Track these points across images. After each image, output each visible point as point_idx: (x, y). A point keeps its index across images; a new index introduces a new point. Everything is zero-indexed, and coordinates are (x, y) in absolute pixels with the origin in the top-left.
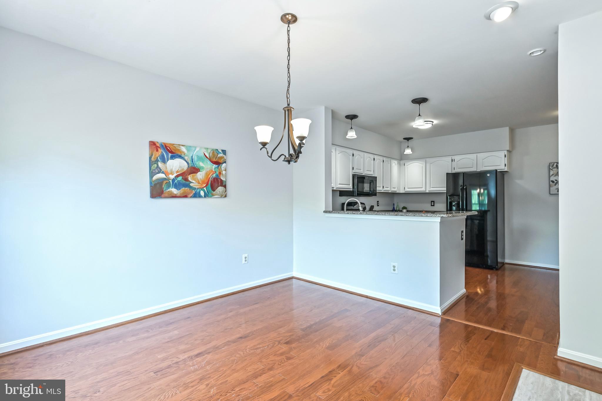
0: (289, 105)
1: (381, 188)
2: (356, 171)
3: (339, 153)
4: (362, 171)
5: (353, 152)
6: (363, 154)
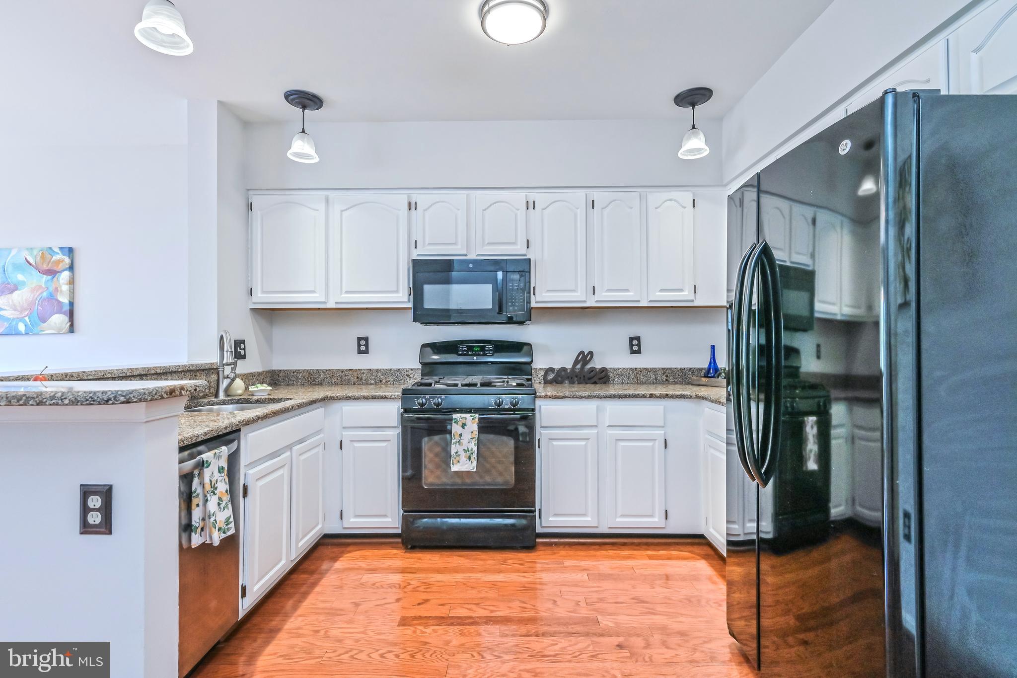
1: (579, 294)
2: (430, 250)
3: (343, 209)
4: (459, 247)
5: (409, 197)
6: (462, 195)
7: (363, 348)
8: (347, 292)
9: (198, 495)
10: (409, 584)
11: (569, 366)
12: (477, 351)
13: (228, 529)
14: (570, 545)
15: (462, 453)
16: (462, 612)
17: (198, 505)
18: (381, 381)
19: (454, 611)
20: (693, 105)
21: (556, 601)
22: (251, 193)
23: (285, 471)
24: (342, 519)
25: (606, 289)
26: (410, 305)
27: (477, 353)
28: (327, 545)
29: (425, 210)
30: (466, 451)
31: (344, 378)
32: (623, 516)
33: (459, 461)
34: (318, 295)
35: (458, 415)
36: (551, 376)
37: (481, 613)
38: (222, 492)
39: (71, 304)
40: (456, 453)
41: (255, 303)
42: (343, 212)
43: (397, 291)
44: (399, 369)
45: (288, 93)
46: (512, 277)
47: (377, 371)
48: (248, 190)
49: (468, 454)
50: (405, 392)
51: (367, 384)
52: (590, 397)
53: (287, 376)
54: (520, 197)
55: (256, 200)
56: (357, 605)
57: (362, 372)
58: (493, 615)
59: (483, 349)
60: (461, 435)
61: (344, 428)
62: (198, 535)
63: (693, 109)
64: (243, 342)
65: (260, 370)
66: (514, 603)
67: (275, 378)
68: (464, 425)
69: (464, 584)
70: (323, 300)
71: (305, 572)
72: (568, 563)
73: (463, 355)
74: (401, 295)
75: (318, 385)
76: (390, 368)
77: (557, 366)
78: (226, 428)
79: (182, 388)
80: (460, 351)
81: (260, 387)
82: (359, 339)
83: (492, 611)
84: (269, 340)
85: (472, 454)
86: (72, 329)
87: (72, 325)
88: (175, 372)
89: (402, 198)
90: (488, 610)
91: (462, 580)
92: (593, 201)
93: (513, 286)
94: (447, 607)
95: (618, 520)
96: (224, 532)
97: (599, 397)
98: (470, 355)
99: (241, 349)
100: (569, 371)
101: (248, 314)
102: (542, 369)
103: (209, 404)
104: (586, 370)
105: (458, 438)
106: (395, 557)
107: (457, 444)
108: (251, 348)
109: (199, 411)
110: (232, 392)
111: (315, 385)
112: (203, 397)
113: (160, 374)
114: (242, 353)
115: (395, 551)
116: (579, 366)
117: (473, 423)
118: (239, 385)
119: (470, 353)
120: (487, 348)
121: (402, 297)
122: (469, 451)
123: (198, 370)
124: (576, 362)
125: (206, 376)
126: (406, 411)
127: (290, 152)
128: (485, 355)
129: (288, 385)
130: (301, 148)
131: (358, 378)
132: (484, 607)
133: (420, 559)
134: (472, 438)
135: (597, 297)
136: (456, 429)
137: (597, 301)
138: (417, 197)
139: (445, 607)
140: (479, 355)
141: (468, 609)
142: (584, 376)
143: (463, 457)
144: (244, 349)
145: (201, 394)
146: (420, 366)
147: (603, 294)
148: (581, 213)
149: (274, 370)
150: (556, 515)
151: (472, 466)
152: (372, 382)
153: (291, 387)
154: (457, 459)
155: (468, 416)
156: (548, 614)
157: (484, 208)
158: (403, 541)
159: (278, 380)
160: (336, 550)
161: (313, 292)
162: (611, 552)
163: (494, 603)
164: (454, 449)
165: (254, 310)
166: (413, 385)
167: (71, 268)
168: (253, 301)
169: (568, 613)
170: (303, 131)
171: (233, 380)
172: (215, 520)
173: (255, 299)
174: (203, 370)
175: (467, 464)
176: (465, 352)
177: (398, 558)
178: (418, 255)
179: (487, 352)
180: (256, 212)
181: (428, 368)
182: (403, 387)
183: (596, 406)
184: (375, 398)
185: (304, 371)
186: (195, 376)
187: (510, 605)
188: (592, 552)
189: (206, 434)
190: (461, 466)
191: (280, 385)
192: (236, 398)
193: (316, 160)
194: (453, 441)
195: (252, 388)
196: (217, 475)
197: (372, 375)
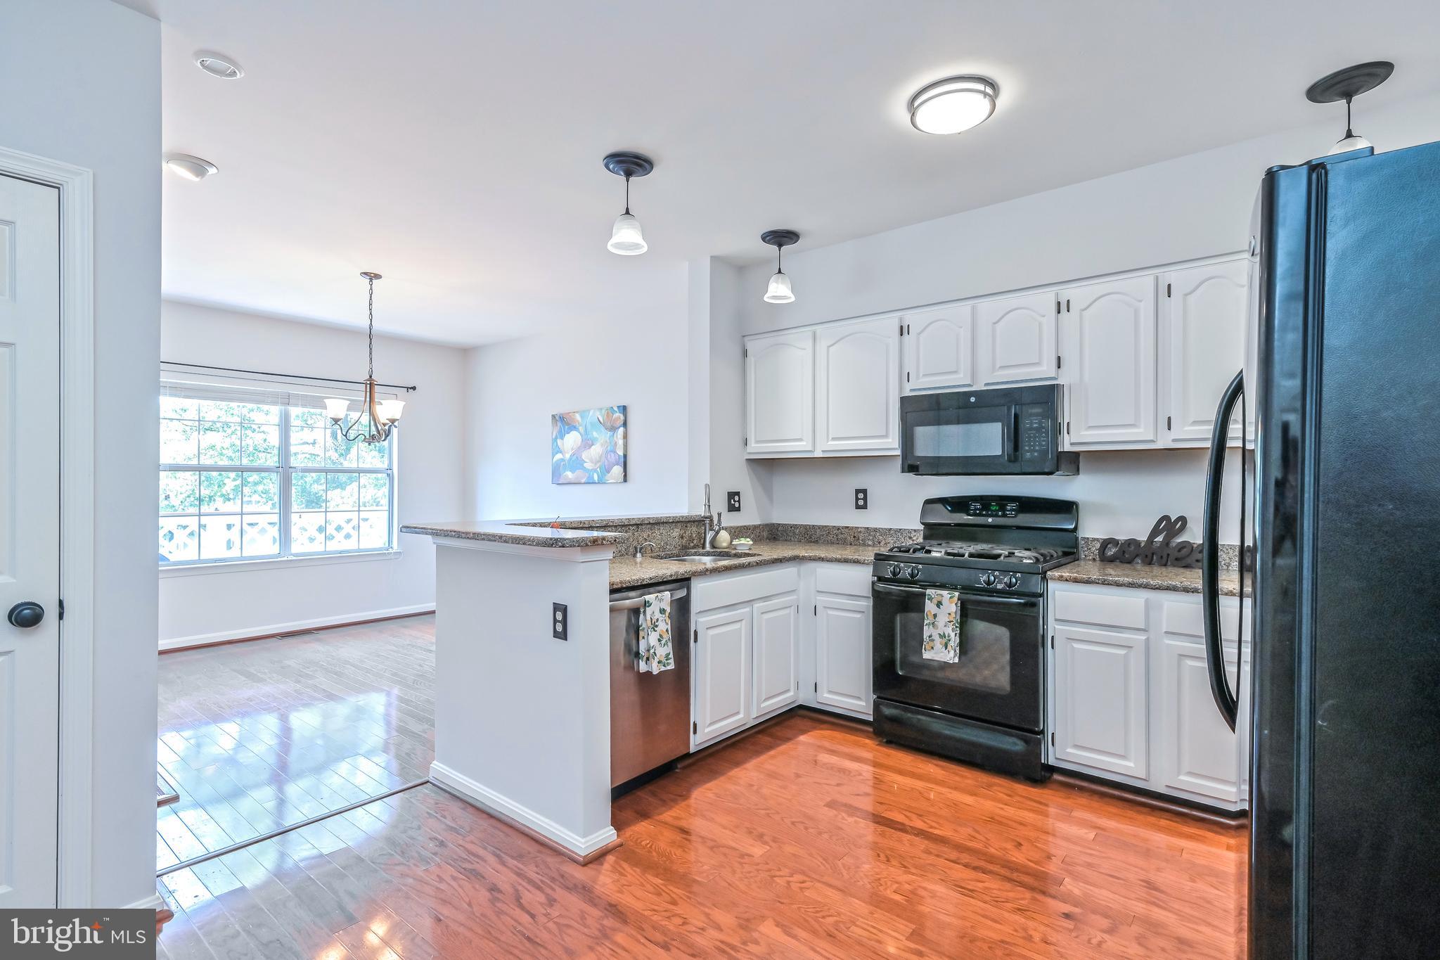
0: (371, 377)
1: (1141, 430)
2: (927, 382)
3: (829, 345)
4: (962, 375)
5: (901, 319)
6: (966, 308)
7: (861, 503)
8: (834, 439)
9: (644, 629)
10: (860, 775)
11: (1143, 538)
12: (995, 510)
13: (668, 664)
14: (1103, 795)
15: (936, 637)
16: (899, 817)
17: (643, 638)
18: (879, 543)
19: (889, 813)
20: (1348, 96)
21: (1022, 845)
22: (746, 339)
23: (743, 626)
24: (816, 691)
25: (1192, 420)
26: (898, 452)
27: (994, 513)
28: (804, 717)
29: (919, 334)
30: (942, 636)
31: (840, 536)
32: (1190, 774)
33: (932, 648)
34: (805, 443)
35: (933, 591)
36: (1111, 551)
37: (919, 824)
38: (663, 631)
39: (625, 456)
40: (930, 637)
41: (750, 453)
42: (831, 348)
43: (886, 436)
44: (900, 530)
45: (765, 235)
46: (1030, 411)
47: (875, 530)
48: (744, 336)
49: (944, 641)
50: (880, 558)
51: (864, 545)
52: (1131, 585)
53: (785, 531)
54: (1046, 299)
55: (750, 346)
56: (798, 776)
57: (859, 530)
58: (930, 830)
59: (1003, 508)
60: (935, 616)
61: (818, 591)
62: (644, 663)
63: (1349, 103)
64: (738, 494)
65: (758, 522)
66: (964, 829)
67: (772, 533)
68: (939, 604)
69: (920, 793)
70: (810, 448)
71: (771, 735)
72: (1078, 814)
73: (975, 515)
74: (890, 440)
75: (814, 542)
76: (889, 527)
77: (1122, 537)
78: (671, 576)
79: (604, 539)
80: (972, 510)
81: (743, 541)
82: (858, 491)
83: (931, 827)
84: (768, 491)
85: (950, 640)
86: (625, 480)
87: (625, 476)
88: (666, 523)
89: (892, 322)
90: (928, 824)
91: (920, 789)
92: (1169, 286)
93: (1031, 423)
94: (884, 807)
95: (1182, 778)
96: (664, 666)
97: (1146, 586)
98: (983, 515)
99: (735, 501)
100: (1142, 545)
101: (744, 463)
102: (1097, 540)
103: (695, 554)
104: (1174, 545)
105: (931, 618)
106: (864, 746)
107: (931, 627)
108: (748, 501)
109: (684, 560)
110: (717, 544)
111: (811, 542)
112: (694, 547)
113: (653, 524)
114: (737, 505)
115: (867, 741)
116: (1160, 539)
117: (951, 603)
118: (724, 537)
119: (984, 513)
120: (1009, 508)
121: (892, 444)
122: (945, 637)
123: (689, 521)
124: (1155, 532)
125: (697, 527)
126: (880, 579)
127: (766, 296)
128: (1004, 515)
129: (786, 540)
130: (778, 290)
131: (854, 537)
132: (926, 820)
133: (889, 756)
134: (950, 622)
135: (1176, 433)
136: (930, 607)
137: (1174, 440)
138: (910, 318)
139: (881, 806)
140: (997, 516)
141: (905, 815)
142: (1168, 555)
143: (938, 643)
144: (739, 501)
145: (692, 545)
146: (922, 527)
147: (1186, 428)
148: (1147, 308)
149: (773, 524)
150: (1076, 746)
151: (950, 656)
152: (870, 543)
153: (789, 543)
154: (931, 644)
155: (945, 593)
156: (999, 853)
157: (994, 321)
158: (874, 730)
159: (777, 535)
160: (809, 723)
161: (800, 440)
162: (1164, 822)
163: (941, 822)
164: (927, 631)
165: (749, 460)
166: (891, 550)
167: (625, 424)
168: (748, 451)
169: (1027, 861)
170: (780, 272)
171: (717, 533)
172: (655, 653)
173: (749, 449)
174: (694, 522)
175: (942, 652)
176: (978, 512)
177: (869, 748)
178: (911, 390)
179: (1008, 513)
180: (751, 359)
181: (934, 532)
182: (876, 550)
183: (1143, 600)
184: (847, 562)
185: (801, 526)
186: (686, 527)
187: (959, 829)
188: (1130, 813)
189: (651, 579)
190: (936, 653)
191: (779, 540)
192: (719, 550)
193: (793, 299)
194: (926, 622)
195: (735, 542)
196: (657, 615)
197: (870, 535)
